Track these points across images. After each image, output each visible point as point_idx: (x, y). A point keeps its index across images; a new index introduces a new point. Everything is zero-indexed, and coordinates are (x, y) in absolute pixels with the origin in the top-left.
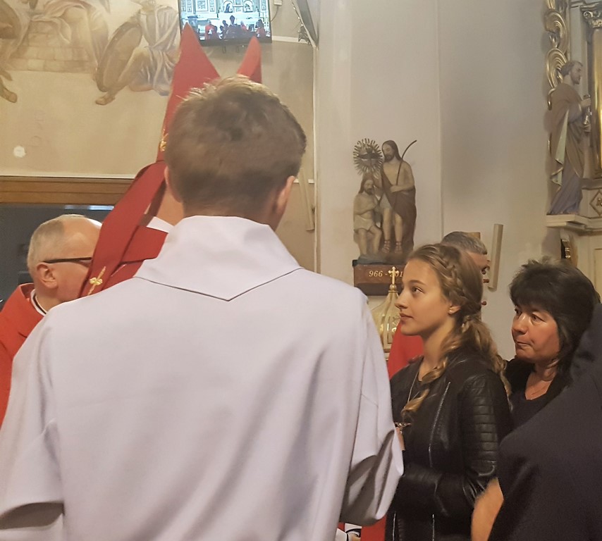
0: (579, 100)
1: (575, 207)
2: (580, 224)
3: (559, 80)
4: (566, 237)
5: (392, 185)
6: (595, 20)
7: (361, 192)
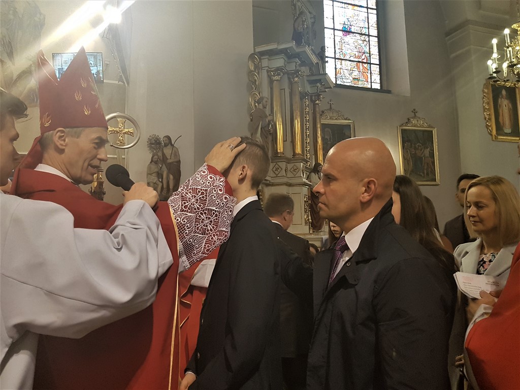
2: (267, 180)
3: (256, 106)
5: (168, 159)
6: (274, 76)
7: (151, 162)
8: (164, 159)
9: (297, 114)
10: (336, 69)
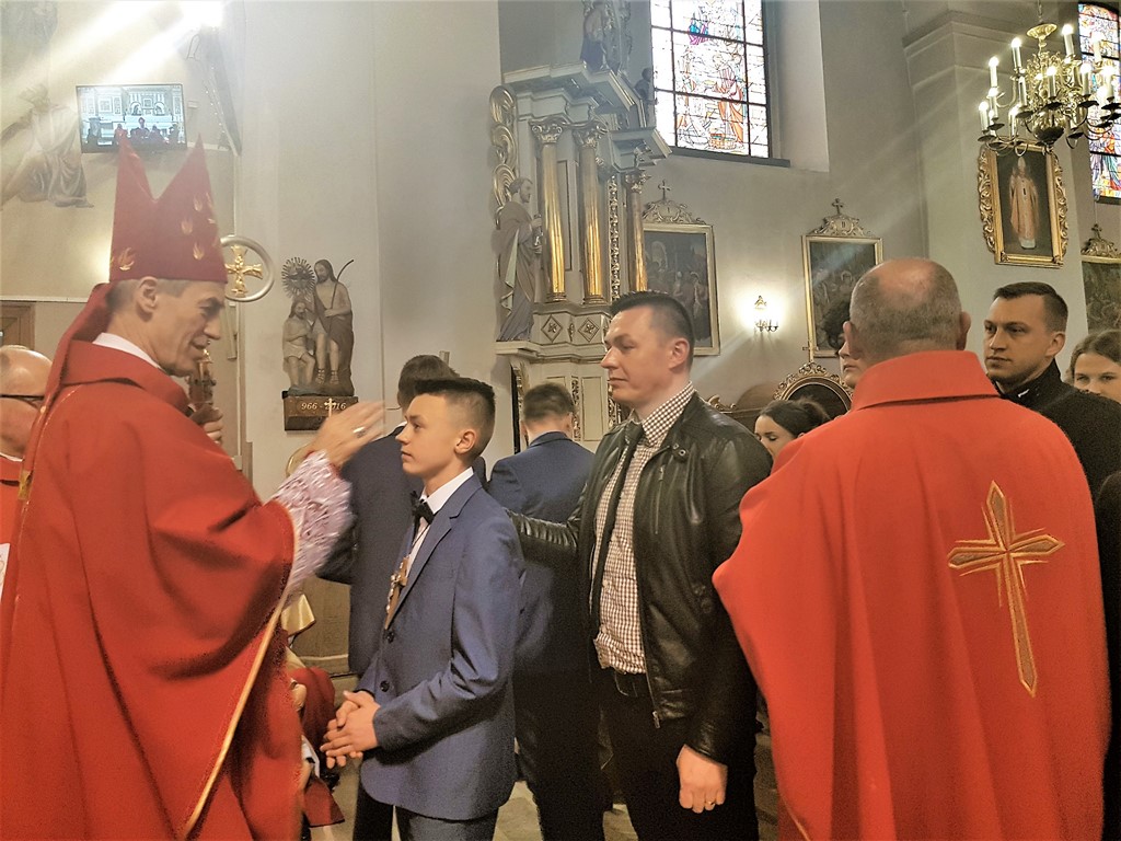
0: (528, 220)
1: (526, 333)
2: (531, 351)
4: (516, 365)
5: (326, 309)
6: (544, 135)
7: (291, 316)
8: (318, 310)
9: (593, 213)
10: (675, 114)
